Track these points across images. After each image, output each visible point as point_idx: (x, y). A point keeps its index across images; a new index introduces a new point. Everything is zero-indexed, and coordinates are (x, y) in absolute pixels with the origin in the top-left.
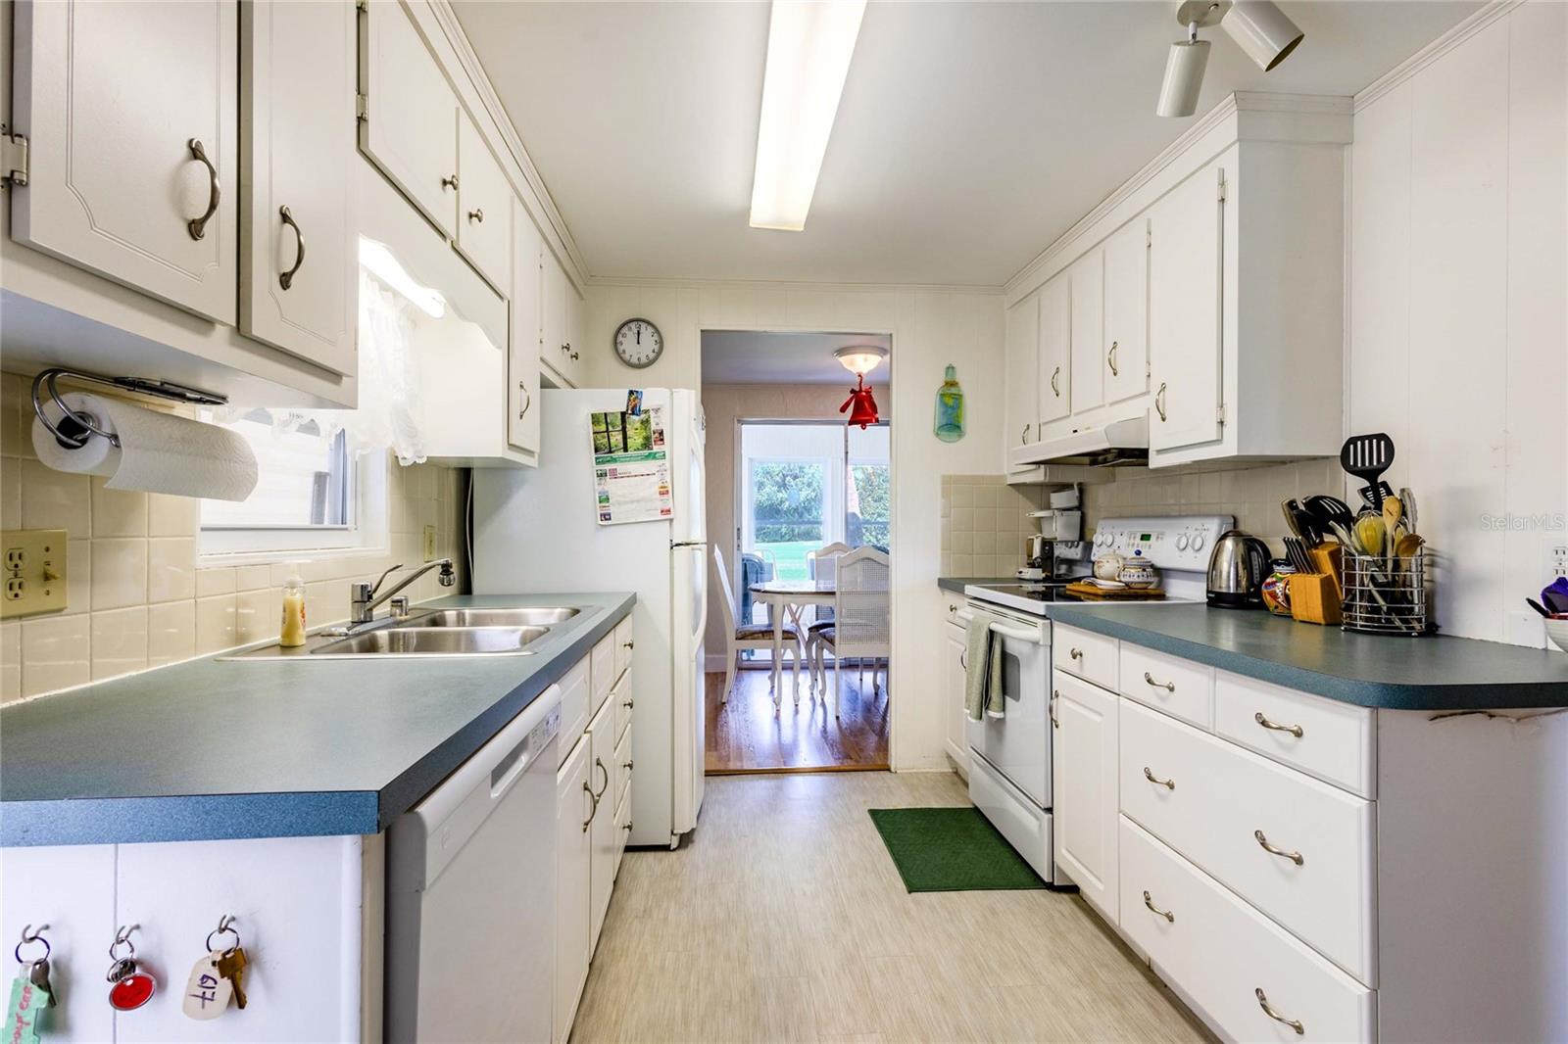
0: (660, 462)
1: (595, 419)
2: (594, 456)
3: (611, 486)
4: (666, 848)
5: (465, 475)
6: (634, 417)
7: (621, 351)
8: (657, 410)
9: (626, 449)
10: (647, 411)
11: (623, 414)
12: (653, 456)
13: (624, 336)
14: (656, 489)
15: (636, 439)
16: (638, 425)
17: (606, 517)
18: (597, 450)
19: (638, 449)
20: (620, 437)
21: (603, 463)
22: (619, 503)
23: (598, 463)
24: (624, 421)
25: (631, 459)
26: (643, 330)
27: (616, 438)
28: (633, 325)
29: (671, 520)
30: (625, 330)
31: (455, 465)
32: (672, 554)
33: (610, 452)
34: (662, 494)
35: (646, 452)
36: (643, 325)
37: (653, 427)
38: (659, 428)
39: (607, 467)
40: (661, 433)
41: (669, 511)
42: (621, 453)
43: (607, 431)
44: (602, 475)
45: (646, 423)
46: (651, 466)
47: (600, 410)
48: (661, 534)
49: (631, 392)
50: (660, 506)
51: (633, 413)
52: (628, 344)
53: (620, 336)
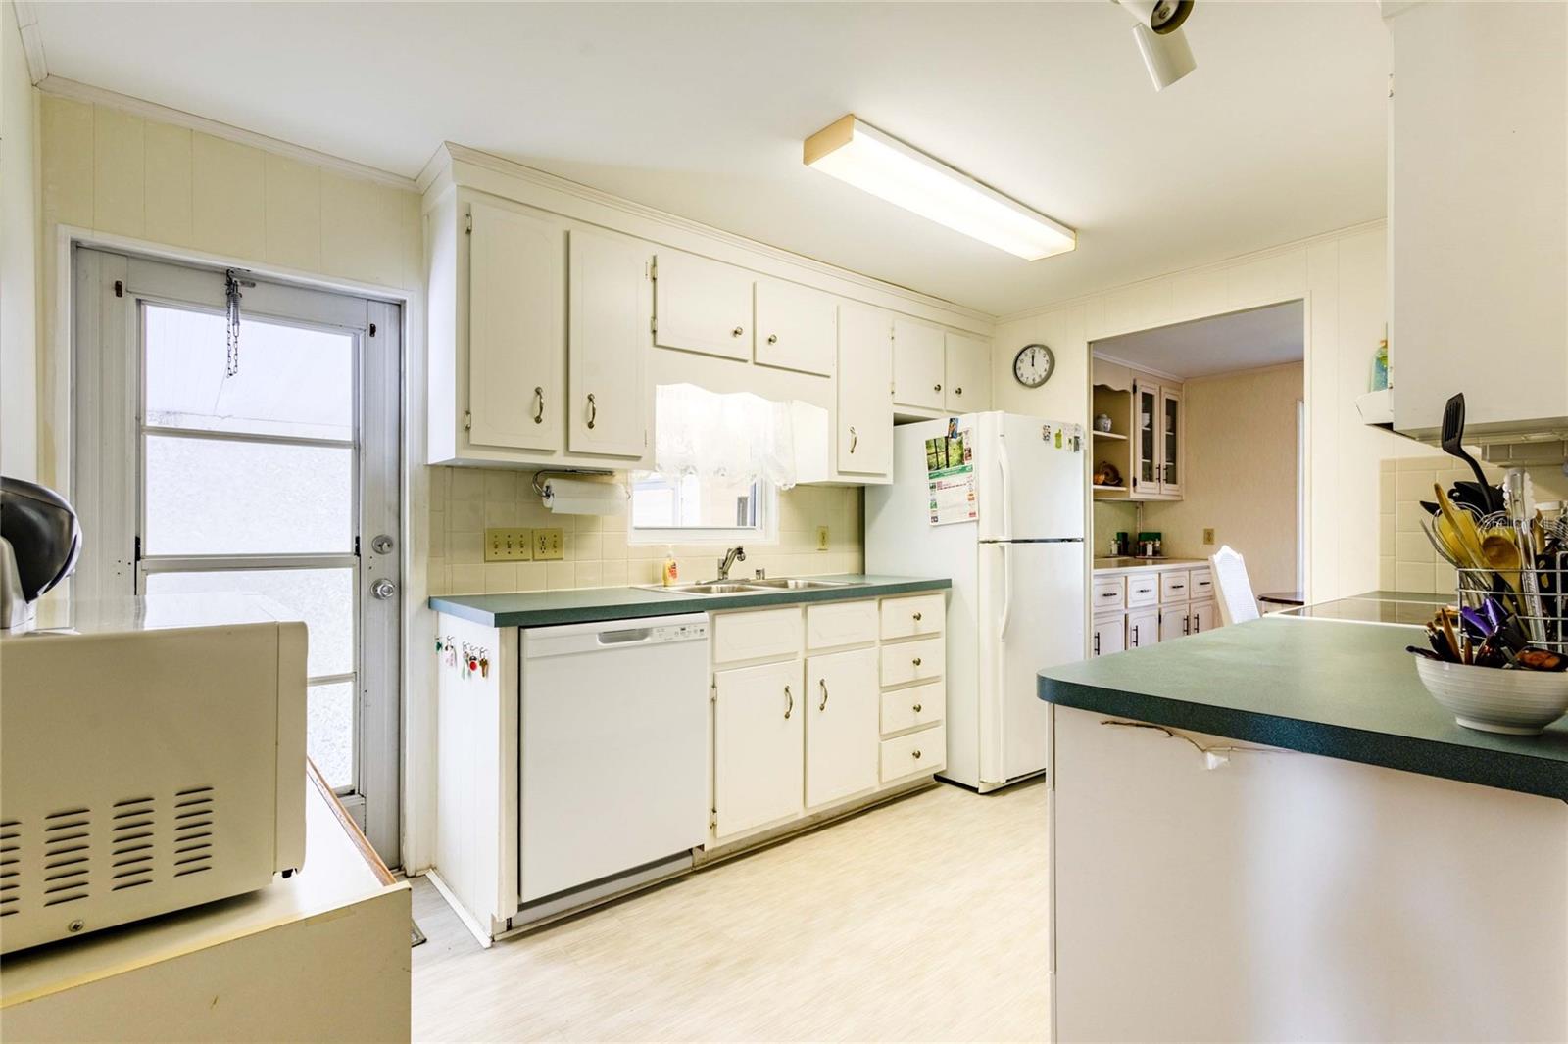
0: (969, 474)
1: (928, 445)
2: (928, 472)
3: (939, 494)
4: (975, 790)
5: (861, 490)
6: (953, 440)
7: (1019, 375)
8: (967, 432)
9: (948, 466)
10: (961, 434)
11: (946, 438)
12: (964, 470)
13: (1022, 362)
14: (967, 497)
15: (954, 457)
16: (955, 445)
17: (935, 519)
18: (930, 468)
19: (956, 465)
20: (944, 456)
21: (934, 477)
22: (943, 508)
23: (930, 478)
24: (947, 442)
25: (951, 473)
26: (1036, 354)
27: (942, 457)
28: (1028, 351)
29: (978, 521)
30: (1022, 357)
31: (856, 485)
32: (978, 547)
33: (938, 469)
34: (970, 500)
35: (961, 466)
36: (1037, 349)
37: (965, 446)
38: (969, 445)
39: (936, 480)
40: (970, 451)
41: (975, 514)
42: (945, 469)
43: (936, 453)
44: (932, 487)
45: (961, 442)
46: (961, 478)
47: (931, 437)
48: (970, 533)
49: (951, 420)
50: (969, 510)
51: (952, 437)
52: (1025, 368)
53: (1019, 362)
